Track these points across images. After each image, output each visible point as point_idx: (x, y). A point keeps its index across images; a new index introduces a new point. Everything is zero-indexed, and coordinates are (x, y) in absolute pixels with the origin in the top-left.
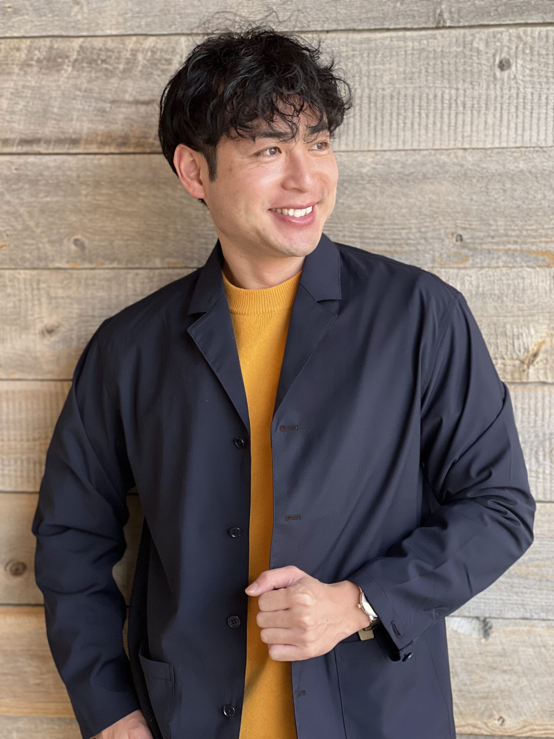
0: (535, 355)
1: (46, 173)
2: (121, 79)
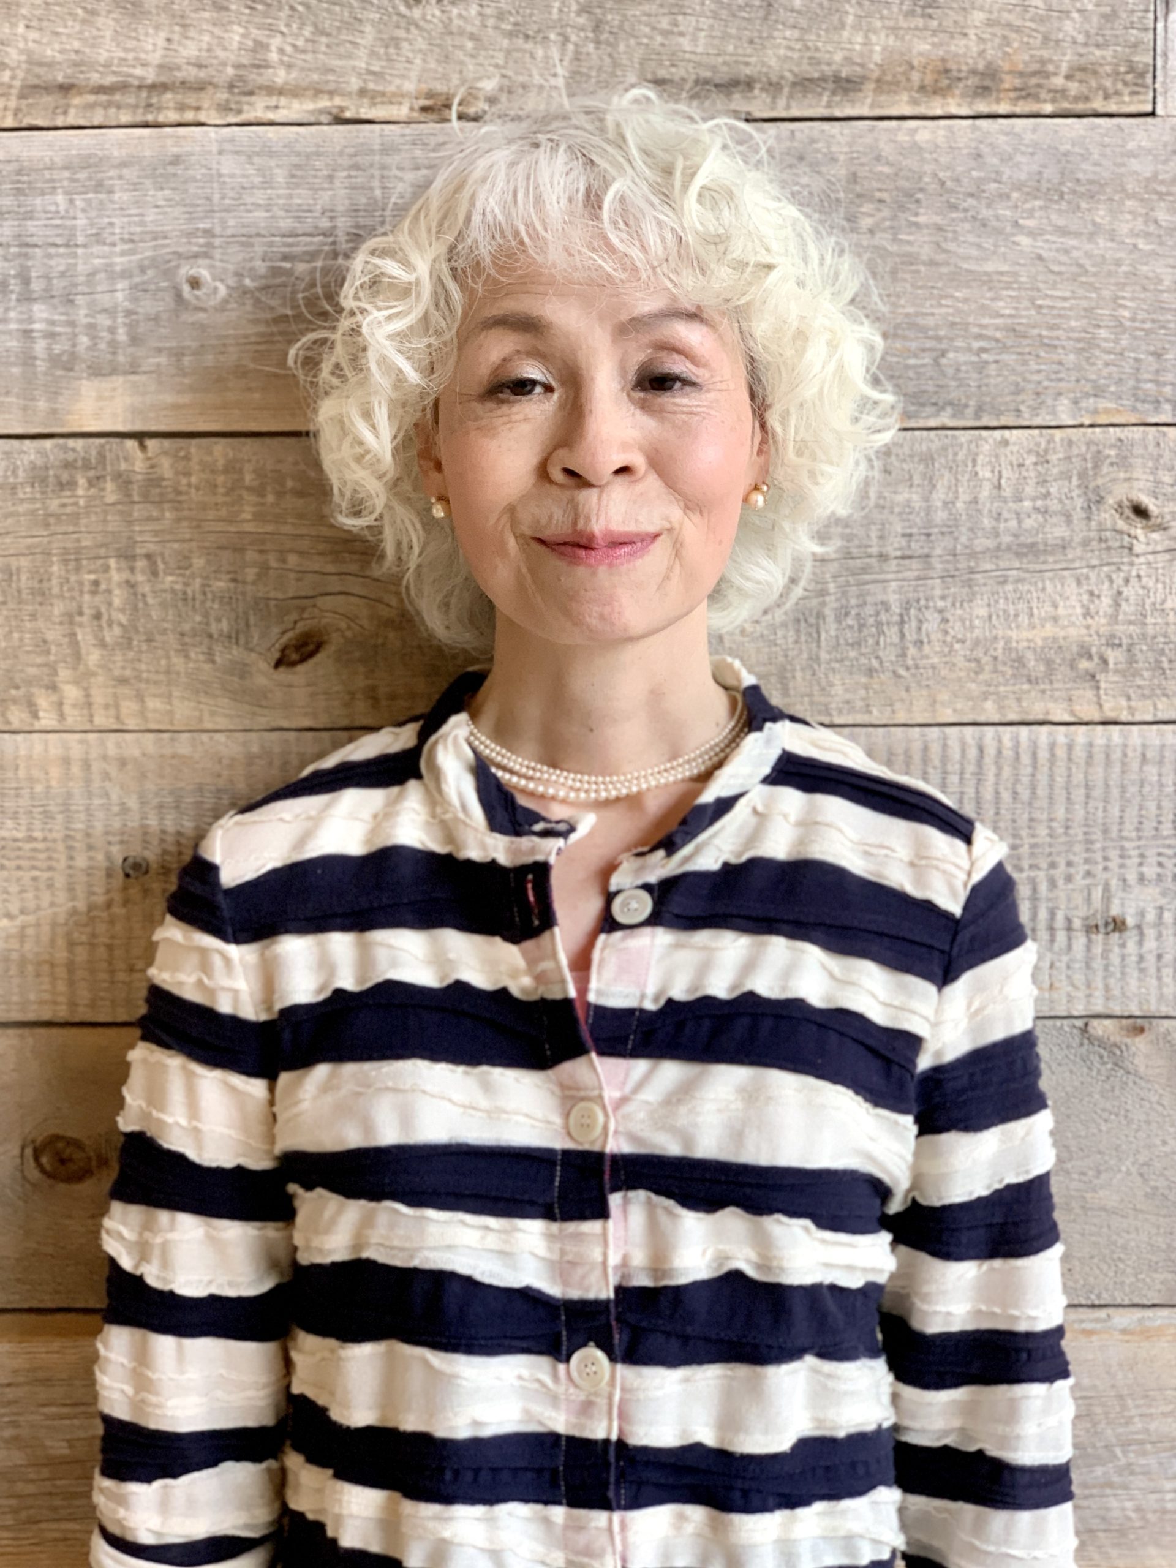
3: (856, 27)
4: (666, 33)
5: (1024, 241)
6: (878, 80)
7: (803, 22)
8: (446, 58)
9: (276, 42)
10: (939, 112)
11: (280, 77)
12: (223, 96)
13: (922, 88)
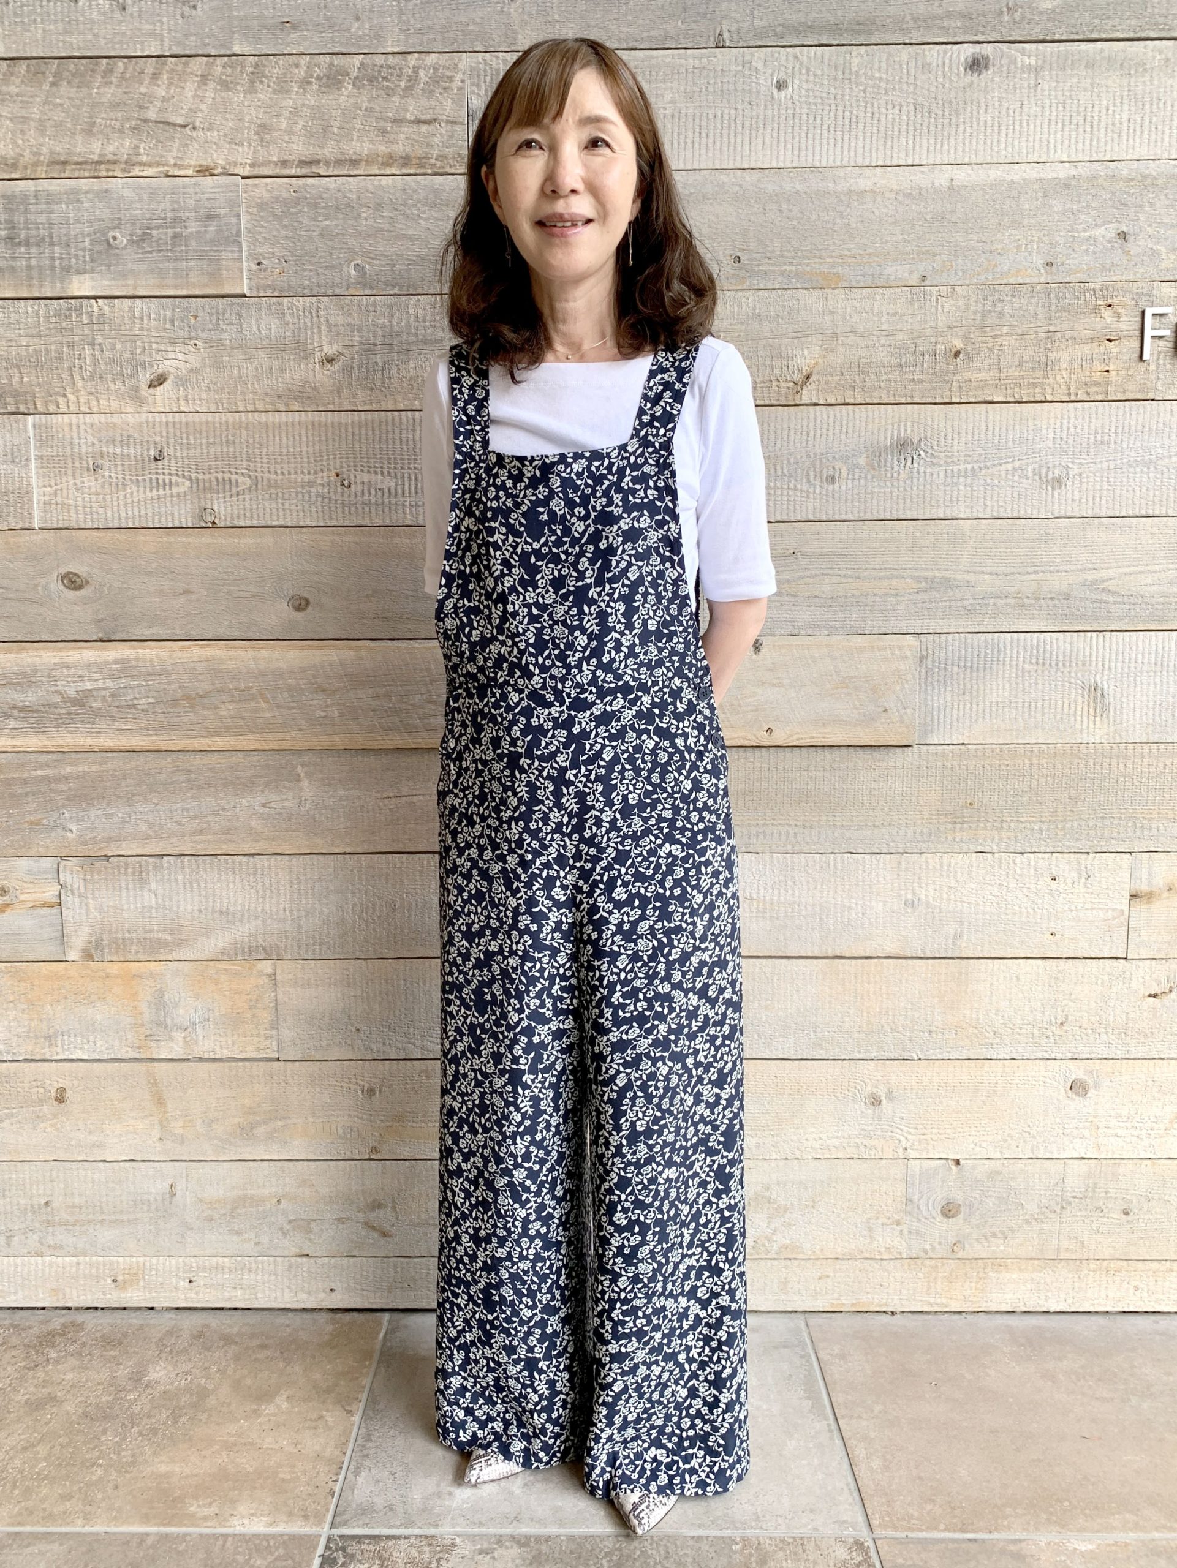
0: (808, 377)
1: (325, 196)
2: (403, 97)
3: (358, 140)
4: (287, 142)
5: (423, 222)
6: (367, 161)
7: (338, 138)
8: (206, 152)
9: (142, 146)
10: (388, 173)
11: (145, 159)
12: (123, 166)
13: (383, 164)
